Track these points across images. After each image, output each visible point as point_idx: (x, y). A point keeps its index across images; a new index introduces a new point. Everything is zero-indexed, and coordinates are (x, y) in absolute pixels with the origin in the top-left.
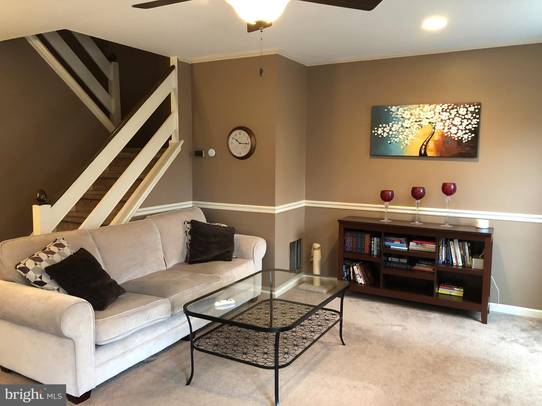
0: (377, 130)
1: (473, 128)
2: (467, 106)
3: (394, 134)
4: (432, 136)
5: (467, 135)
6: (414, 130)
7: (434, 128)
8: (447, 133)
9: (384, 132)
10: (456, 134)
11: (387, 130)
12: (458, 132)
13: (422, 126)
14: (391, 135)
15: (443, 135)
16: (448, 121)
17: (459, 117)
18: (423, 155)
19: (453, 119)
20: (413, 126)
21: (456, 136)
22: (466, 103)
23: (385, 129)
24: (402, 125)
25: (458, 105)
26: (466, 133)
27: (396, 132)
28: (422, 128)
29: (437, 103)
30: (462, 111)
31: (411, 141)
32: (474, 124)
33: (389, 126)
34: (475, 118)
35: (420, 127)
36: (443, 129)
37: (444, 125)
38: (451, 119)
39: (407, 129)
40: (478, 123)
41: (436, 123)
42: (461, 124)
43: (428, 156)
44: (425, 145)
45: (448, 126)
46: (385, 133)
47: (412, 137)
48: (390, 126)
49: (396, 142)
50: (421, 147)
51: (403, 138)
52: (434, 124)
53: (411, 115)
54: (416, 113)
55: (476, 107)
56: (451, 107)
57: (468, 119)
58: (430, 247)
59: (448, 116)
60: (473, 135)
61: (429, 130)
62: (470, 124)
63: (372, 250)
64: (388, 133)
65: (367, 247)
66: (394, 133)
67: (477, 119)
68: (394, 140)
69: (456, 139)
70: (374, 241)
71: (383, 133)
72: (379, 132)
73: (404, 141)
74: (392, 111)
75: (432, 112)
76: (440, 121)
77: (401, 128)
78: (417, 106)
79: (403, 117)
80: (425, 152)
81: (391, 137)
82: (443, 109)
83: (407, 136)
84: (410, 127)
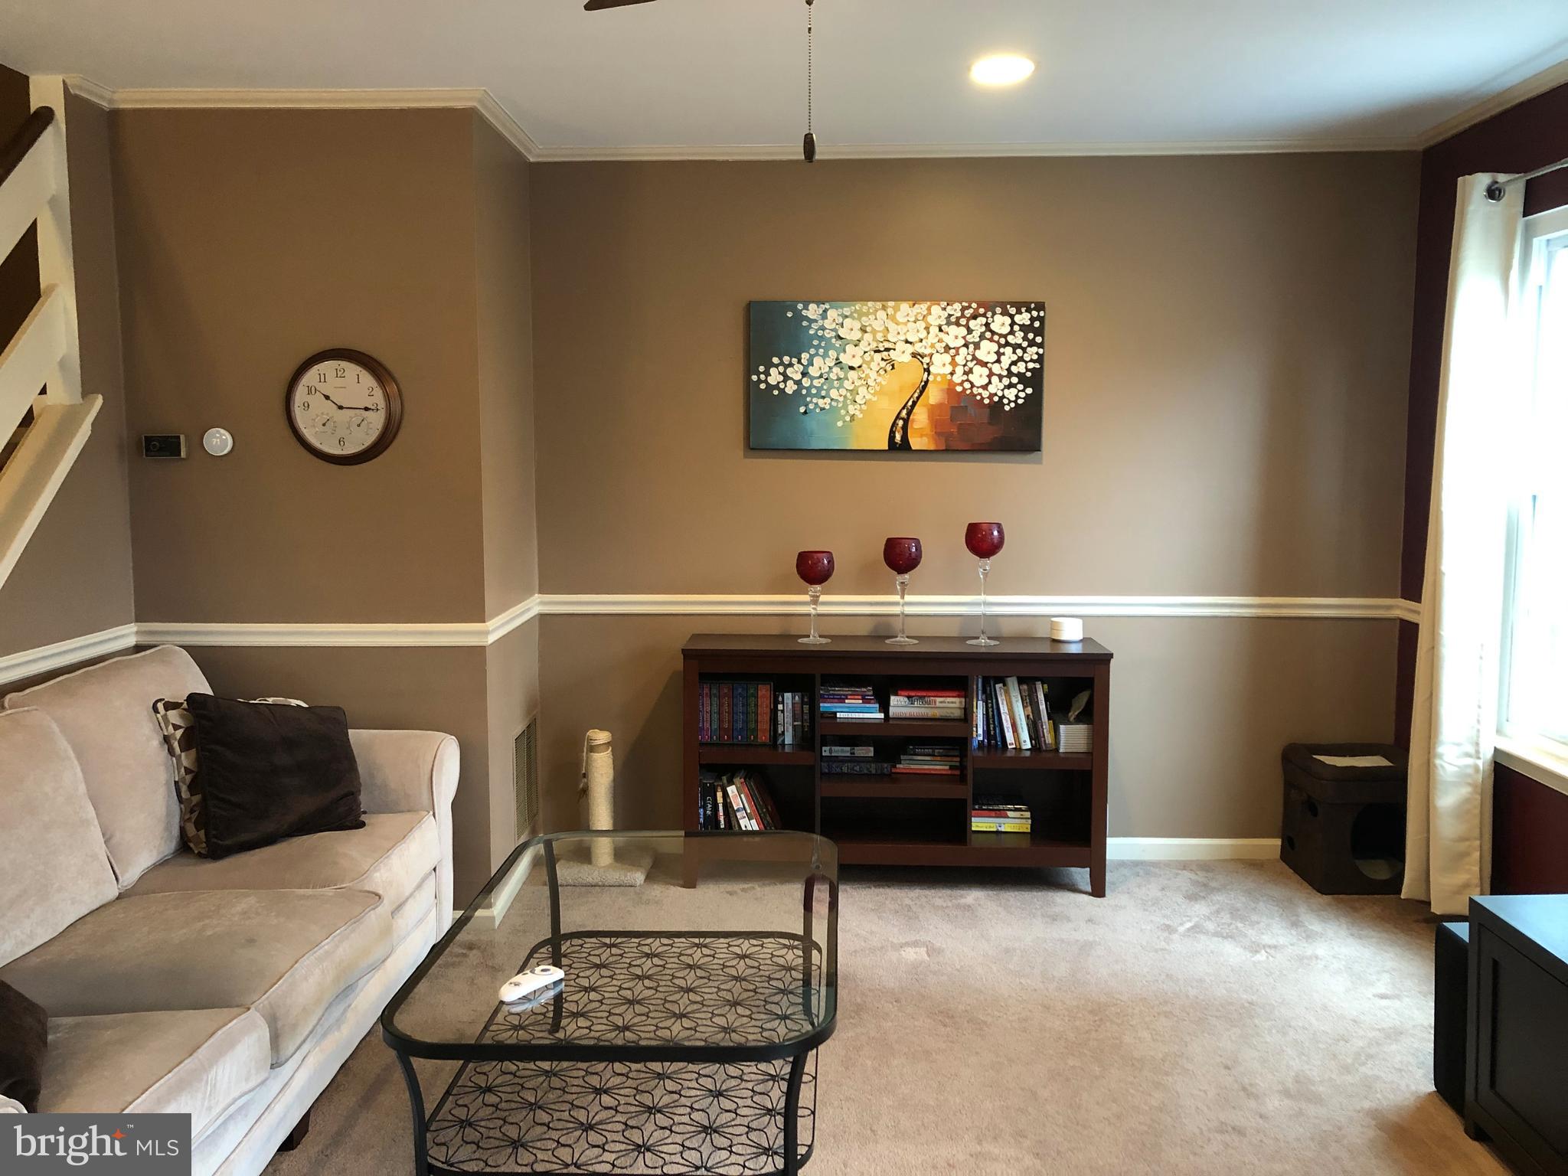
0: (767, 374)
1: (1027, 370)
2: (1013, 311)
3: (815, 387)
4: (921, 393)
5: (1014, 391)
6: (873, 375)
7: (927, 370)
8: (961, 384)
9: (786, 378)
10: (985, 387)
11: (795, 373)
12: (990, 382)
13: (893, 365)
14: (808, 389)
15: (950, 389)
16: (963, 351)
17: (991, 340)
18: (899, 447)
19: (977, 346)
20: (868, 363)
21: (985, 394)
22: (1009, 303)
23: (789, 371)
24: (837, 359)
25: (990, 307)
26: (1010, 386)
27: (822, 380)
28: (893, 368)
29: (936, 300)
30: (1000, 324)
31: (864, 407)
32: (1032, 360)
33: (799, 362)
34: (1032, 343)
35: (889, 368)
36: (952, 374)
37: (954, 363)
38: (971, 347)
39: (852, 372)
40: (1040, 359)
41: (931, 355)
42: (998, 361)
43: (913, 448)
44: (903, 419)
45: (964, 366)
46: (790, 383)
47: (868, 397)
48: (802, 361)
49: (822, 409)
50: (894, 424)
51: (841, 399)
52: (926, 360)
53: (863, 330)
54: (878, 325)
55: (1035, 314)
56: (971, 311)
57: (1016, 347)
58: (947, 705)
59: (964, 338)
60: (1029, 391)
61: (917, 376)
62: (1021, 359)
63: (780, 732)
64: (798, 383)
65: (764, 724)
66: (816, 383)
67: (1040, 346)
68: (816, 404)
69: (987, 401)
70: (783, 703)
71: (785, 381)
72: (772, 381)
73: (845, 406)
74: (807, 318)
75: (921, 325)
76: (943, 351)
77: (836, 370)
78: (879, 305)
79: (839, 338)
80: (905, 437)
81: (809, 394)
82: (950, 315)
83: (854, 392)
84: (860, 367)
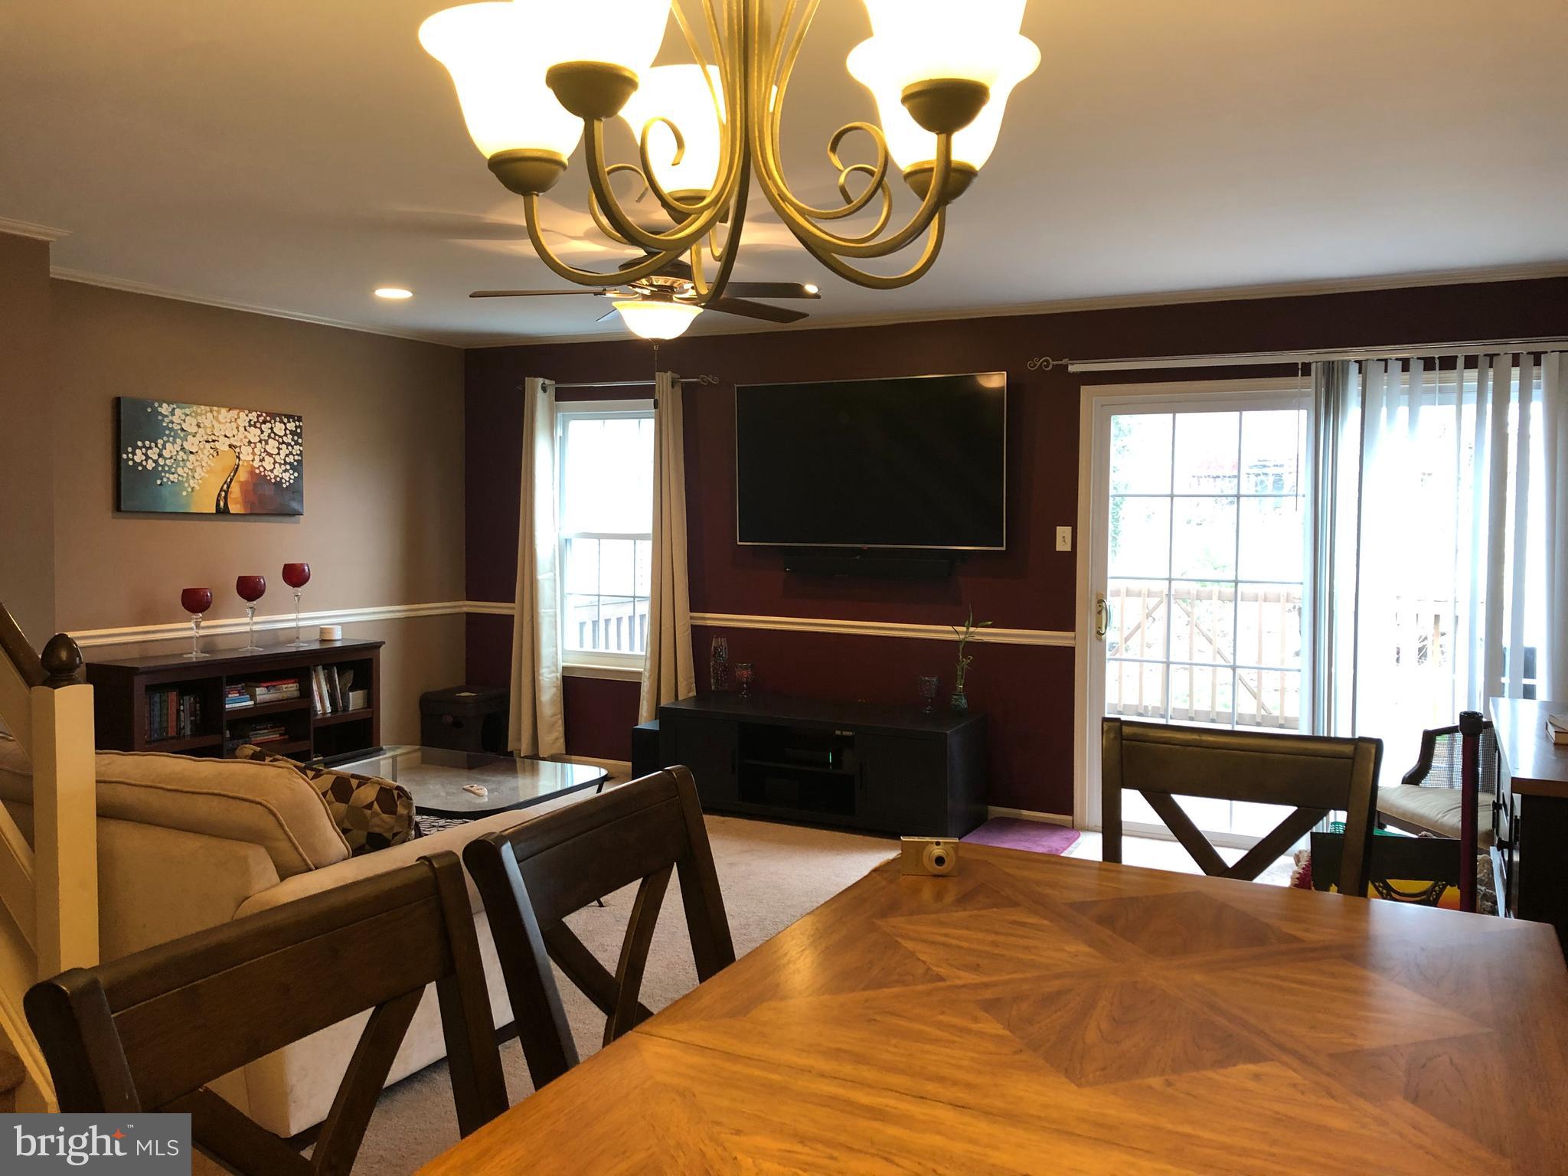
0: (134, 454)
1: (295, 461)
2: (286, 420)
3: (167, 465)
4: (235, 472)
5: (287, 474)
6: (205, 459)
7: (238, 457)
8: (258, 468)
9: (147, 458)
10: (272, 471)
11: (153, 454)
12: (274, 468)
13: (217, 452)
14: (163, 466)
15: (252, 473)
16: (258, 445)
17: (274, 439)
18: (222, 512)
19: (267, 443)
20: (202, 450)
21: (272, 476)
22: (284, 415)
23: (149, 452)
24: (182, 445)
25: (273, 416)
26: (286, 471)
27: (172, 461)
28: (218, 454)
29: (242, 409)
30: (279, 428)
31: (200, 482)
32: (297, 454)
33: (156, 446)
34: (297, 443)
35: (215, 454)
36: (253, 461)
37: (254, 454)
38: (263, 442)
39: (192, 455)
40: (301, 455)
41: (240, 447)
42: (279, 454)
43: (231, 512)
44: (224, 491)
45: (260, 455)
46: (150, 461)
47: (203, 474)
48: (159, 445)
49: (173, 482)
50: (219, 495)
51: (185, 475)
52: (237, 450)
53: (198, 426)
54: (207, 423)
55: (297, 423)
56: (263, 418)
57: (288, 444)
58: (289, 689)
59: (259, 436)
60: (296, 474)
61: (231, 461)
62: (291, 453)
63: (182, 727)
64: (155, 462)
65: (172, 724)
66: (168, 462)
67: (301, 445)
68: (168, 478)
69: (273, 481)
70: (183, 705)
71: (146, 460)
72: (137, 459)
73: (188, 481)
74: (161, 414)
75: (234, 425)
76: (247, 444)
77: (181, 453)
78: (208, 408)
79: (183, 430)
80: (226, 504)
81: (163, 470)
82: (250, 420)
83: (193, 470)
84: (197, 452)
